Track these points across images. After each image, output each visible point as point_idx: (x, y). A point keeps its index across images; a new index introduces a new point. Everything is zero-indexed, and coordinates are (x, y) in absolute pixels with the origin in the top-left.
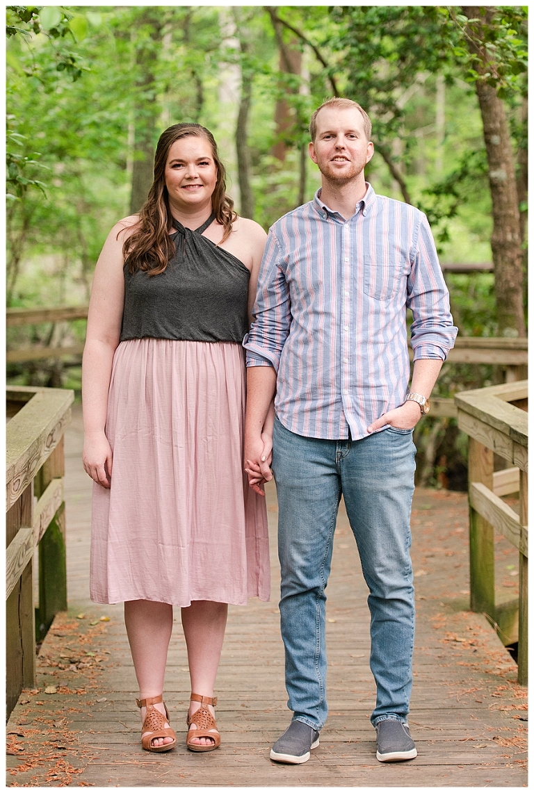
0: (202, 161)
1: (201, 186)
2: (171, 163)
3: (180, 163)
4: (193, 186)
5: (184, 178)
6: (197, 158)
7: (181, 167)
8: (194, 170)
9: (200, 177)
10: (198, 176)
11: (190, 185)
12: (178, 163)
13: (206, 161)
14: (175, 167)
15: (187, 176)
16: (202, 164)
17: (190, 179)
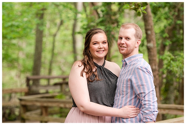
0: (104, 42)
1: (104, 51)
2: (93, 43)
3: (97, 43)
4: (101, 51)
5: (98, 48)
6: (103, 41)
7: (97, 44)
8: (102, 45)
9: (104, 48)
10: (103, 47)
11: (100, 51)
12: (96, 43)
13: (105, 42)
14: (94, 44)
15: (99, 47)
16: (104, 43)
17: (100, 48)
